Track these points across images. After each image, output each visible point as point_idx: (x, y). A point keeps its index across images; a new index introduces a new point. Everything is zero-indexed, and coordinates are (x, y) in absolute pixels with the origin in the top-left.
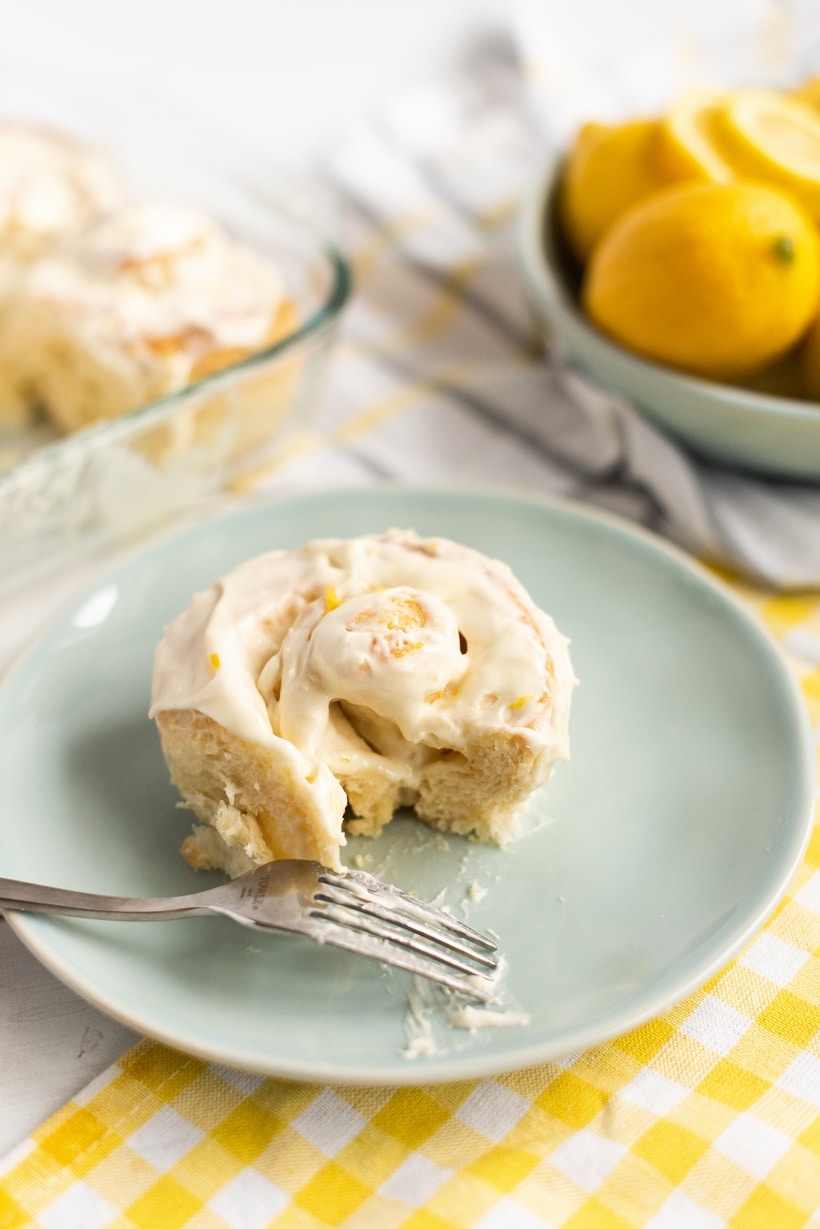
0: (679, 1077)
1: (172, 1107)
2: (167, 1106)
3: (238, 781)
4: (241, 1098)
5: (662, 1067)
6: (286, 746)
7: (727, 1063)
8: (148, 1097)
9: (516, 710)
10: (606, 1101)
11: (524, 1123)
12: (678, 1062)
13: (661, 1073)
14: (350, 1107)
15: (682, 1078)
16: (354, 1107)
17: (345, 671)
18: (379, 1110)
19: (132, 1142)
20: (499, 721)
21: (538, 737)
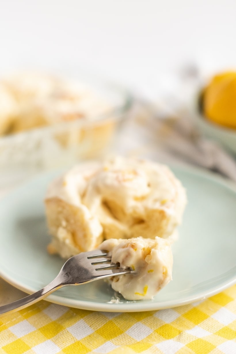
0: (208, 330)
1: (27, 320)
2: (25, 320)
3: (67, 221)
4: (52, 320)
5: (203, 326)
6: (84, 209)
7: (227, 328)
8: (19, 316)
9: (163, 203)
10: (180, 333)
11: (149, 337)
12: (209, 325)
13: (202, 328)
14: (89, 326)
15: (209, 330)
16: (90, 326)
17: (107, 186)
18: (99, 328)
19: (10, 329)
20: (157, 206)
21: (169, 211)
